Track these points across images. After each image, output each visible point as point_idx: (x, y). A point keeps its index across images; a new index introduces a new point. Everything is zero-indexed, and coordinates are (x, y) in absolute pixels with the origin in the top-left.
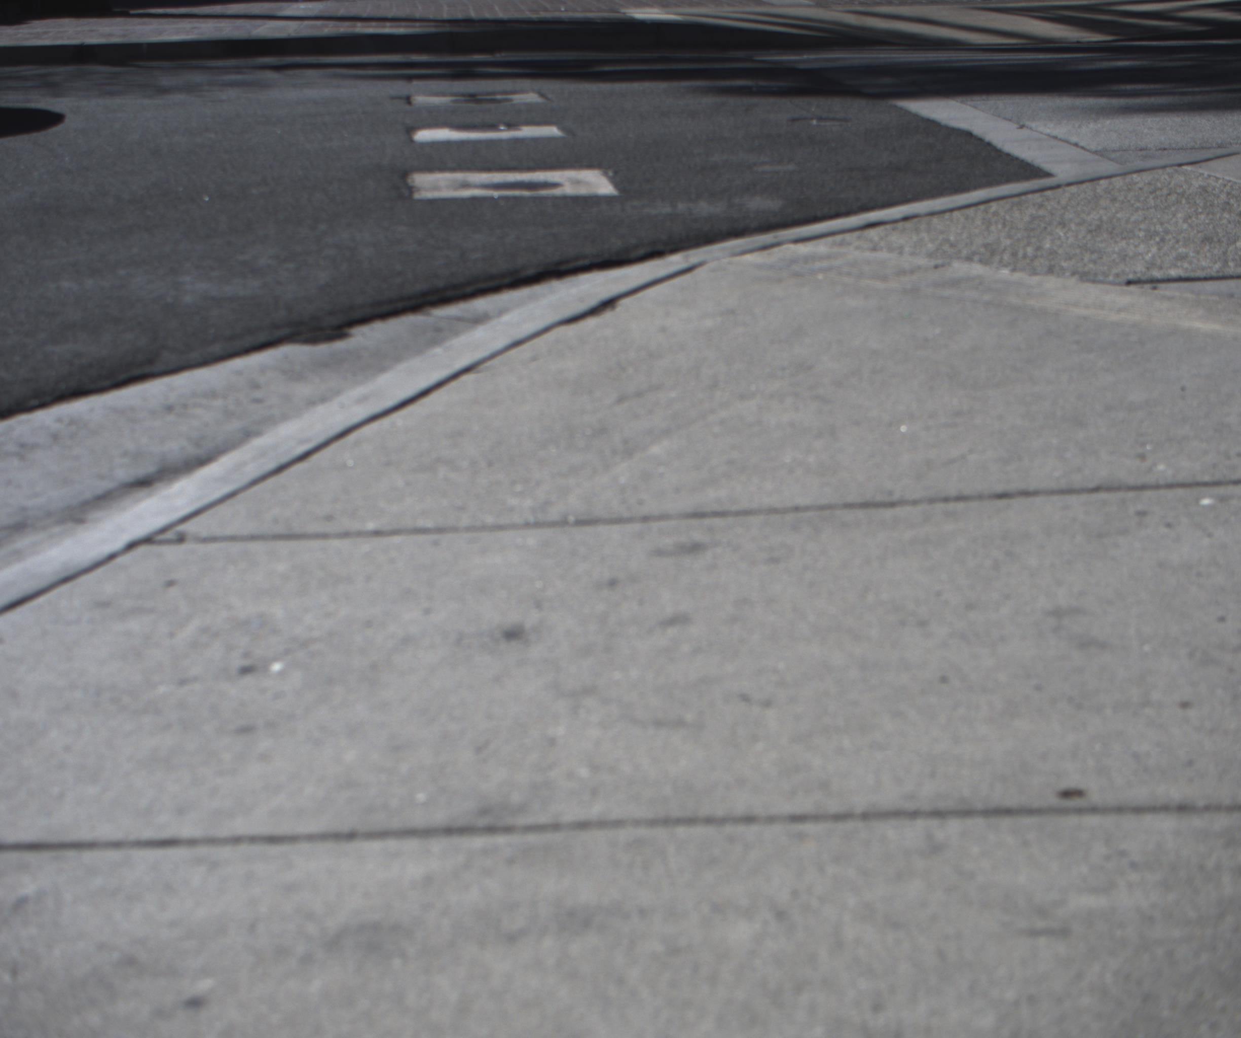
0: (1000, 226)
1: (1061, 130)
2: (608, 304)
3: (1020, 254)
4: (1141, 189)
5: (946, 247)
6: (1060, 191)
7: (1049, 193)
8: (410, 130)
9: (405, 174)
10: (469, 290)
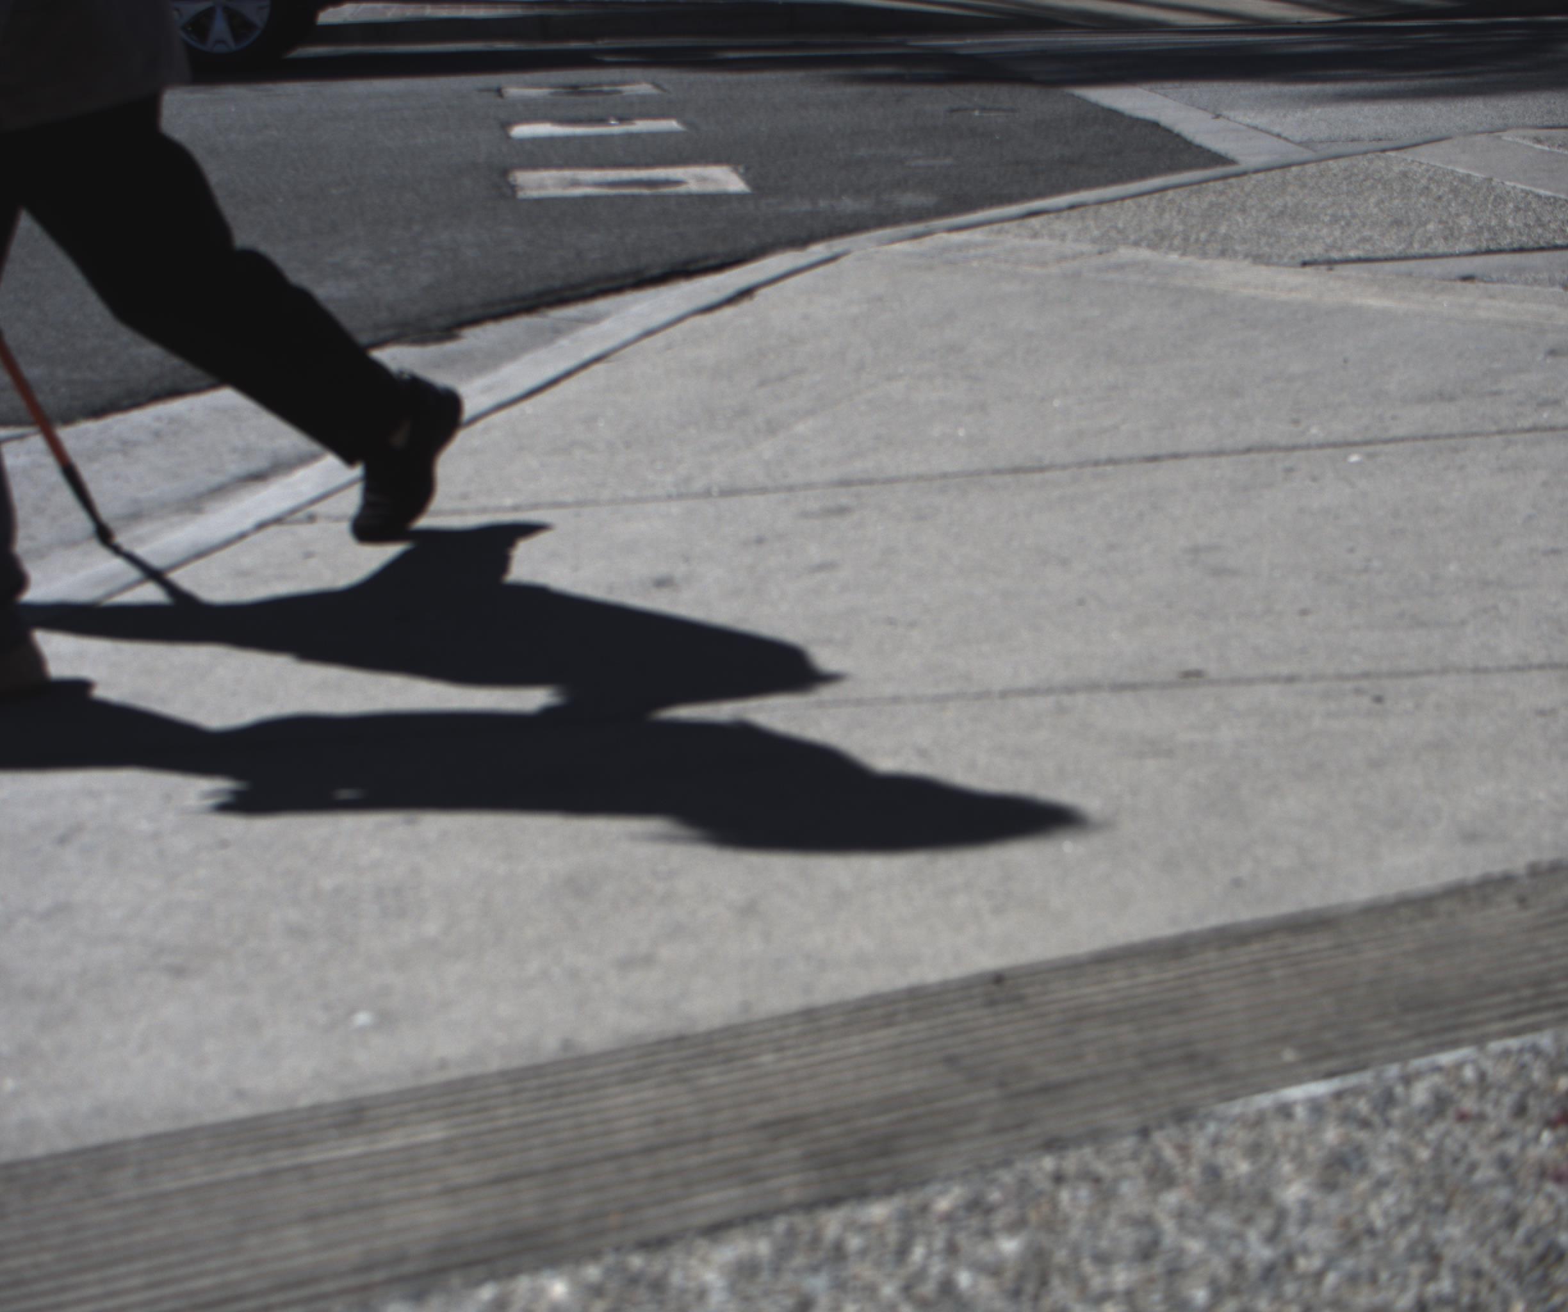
0: (1174, 213)
1: (1262, 120)
2: (746, 293)
3: (1193, 238)
4: (1335, 175)
5: (1113, 234)
6: (1245, 178)
7: (1233, 181)
8: (506, 125)
9: (505, 172)
10: (589, 290)
